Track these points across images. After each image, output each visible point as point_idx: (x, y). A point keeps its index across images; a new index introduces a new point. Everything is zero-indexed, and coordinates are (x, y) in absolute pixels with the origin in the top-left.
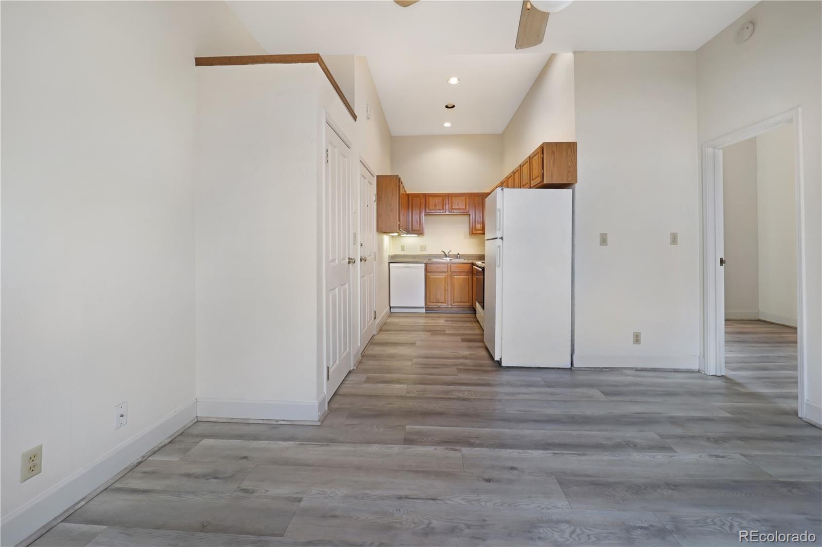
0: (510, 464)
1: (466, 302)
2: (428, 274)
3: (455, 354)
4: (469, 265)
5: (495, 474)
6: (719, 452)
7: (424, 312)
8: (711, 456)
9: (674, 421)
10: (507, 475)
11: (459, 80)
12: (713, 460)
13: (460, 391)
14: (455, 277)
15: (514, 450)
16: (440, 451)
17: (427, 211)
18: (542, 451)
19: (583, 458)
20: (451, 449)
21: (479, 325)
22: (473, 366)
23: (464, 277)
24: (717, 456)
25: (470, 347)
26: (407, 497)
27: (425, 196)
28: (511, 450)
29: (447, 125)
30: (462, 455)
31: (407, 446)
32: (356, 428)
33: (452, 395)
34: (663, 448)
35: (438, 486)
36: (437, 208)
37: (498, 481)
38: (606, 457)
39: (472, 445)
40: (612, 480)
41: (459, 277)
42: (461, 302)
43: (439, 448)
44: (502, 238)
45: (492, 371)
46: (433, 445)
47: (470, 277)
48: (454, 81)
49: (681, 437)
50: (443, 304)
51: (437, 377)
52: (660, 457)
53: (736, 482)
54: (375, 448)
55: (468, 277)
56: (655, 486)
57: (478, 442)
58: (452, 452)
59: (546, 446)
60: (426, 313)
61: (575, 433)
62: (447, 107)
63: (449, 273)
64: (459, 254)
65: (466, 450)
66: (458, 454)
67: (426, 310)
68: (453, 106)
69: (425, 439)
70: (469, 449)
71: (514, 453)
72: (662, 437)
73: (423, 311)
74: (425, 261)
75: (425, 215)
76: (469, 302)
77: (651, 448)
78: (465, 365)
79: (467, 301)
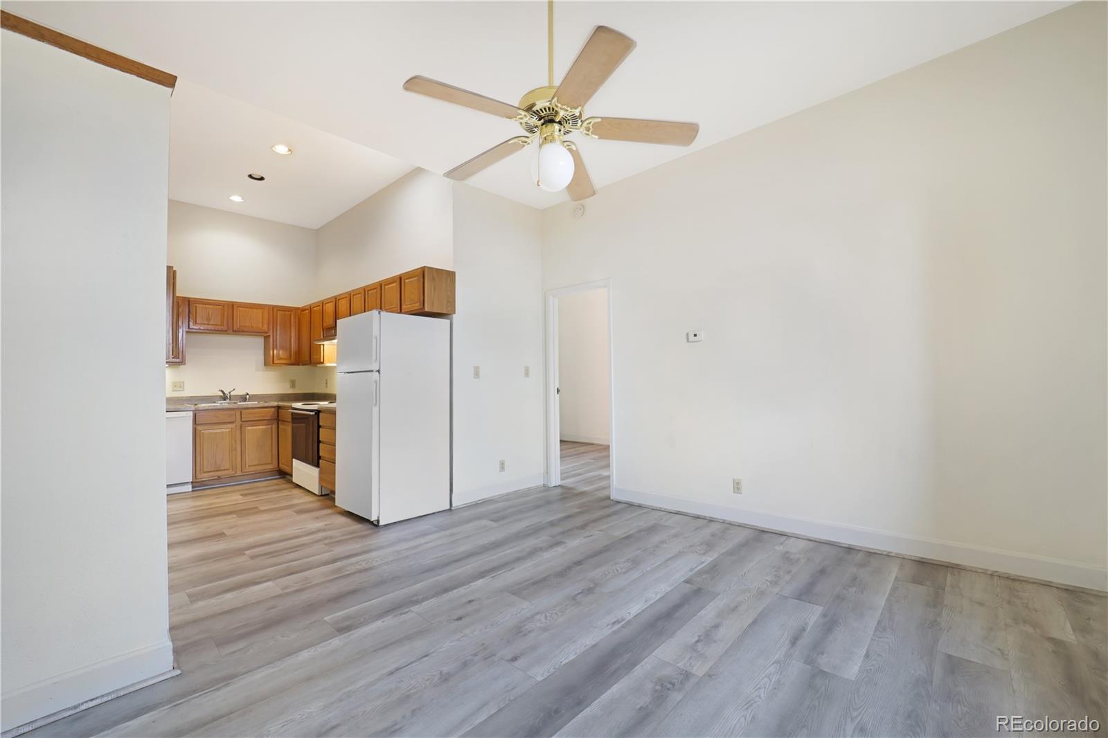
0: (465, 600)
1: (269, 464)
2: (199, 428)
3: (303, 530)
4: (273, 409)
5: (460, 612)
6: (587, 534)
7: (191, 490)
8: (585, 537)
9: (552, 524)
10: (470, 608)
11: (290, 150)
12: (587, 539)
13: (352, 564)
14: (249, 428)
15: (460, 589)
16: (389, 621)
17: (191, 326)
18: (481, 580)
19: (513, 572)
20: (401, 614)
21: (302, 491)
22: (343, 535)
23: (264, 427)
24: (589, 536)
25: (317, 518)
26: (398, 669)
27: (189, 301)
28: (457, 590)
29: (236, 198)
30: (416, 613)
31: (346, 634)
32: (251, 650)
33: (347, 571)
34: (558, 544)
35: (420, 645)
36: (211, 323)
37: (467, 615)
38: (529, 563)
39: (417, 602)
40: (544, 576)
41: (255, 428)
42: (258, 465)
43: (386, 619)
44: (379, 371)
45: (370, 535)
46: (377, 620)
47: (274, 426)
48: (282, 149)
49: (563, 533)
50: (225, 472)
51: (306, 560)
52: (560, 549)
53: (605, 547)
54: (305, 655)
55: (270, 426)
56: (569, 568)
57: (421, 597)
58: (403, 616)
59: (482, 575)
60: (193, 491)
61: (495, 557)
62: (250, 176)
63: (238, 423)
64: (248, 394)
65: (416, 608)
66: (410, 615)
67: (193, 488)
68: (262, 179)
69: (362, 619)
70: (417, 606)
71: (462, 590)
72: (553, 537)
73: (189, 488)
74: (193, 407)
75: (187, 332)
76: (272, 463)
77: (551, 546)
78: (331, 538)
79: (270, 462)
